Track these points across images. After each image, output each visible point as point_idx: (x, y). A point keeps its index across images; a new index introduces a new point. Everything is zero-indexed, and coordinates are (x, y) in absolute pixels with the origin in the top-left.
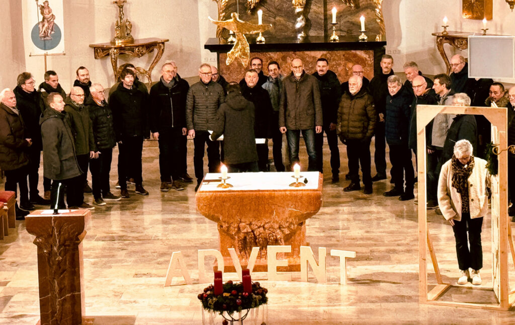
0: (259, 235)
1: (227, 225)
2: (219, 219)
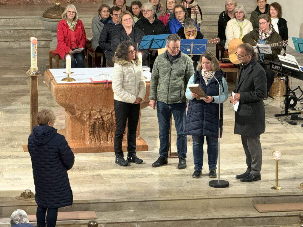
0: (107, 121)
1: (80, 113)
2: (73, 107)
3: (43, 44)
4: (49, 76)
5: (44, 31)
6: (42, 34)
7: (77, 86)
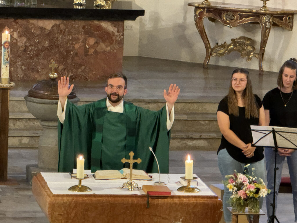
3: (27, 142)
4: (41, 183)
5: (28, 122)
6: (25, 126)
7: (86, 200)
